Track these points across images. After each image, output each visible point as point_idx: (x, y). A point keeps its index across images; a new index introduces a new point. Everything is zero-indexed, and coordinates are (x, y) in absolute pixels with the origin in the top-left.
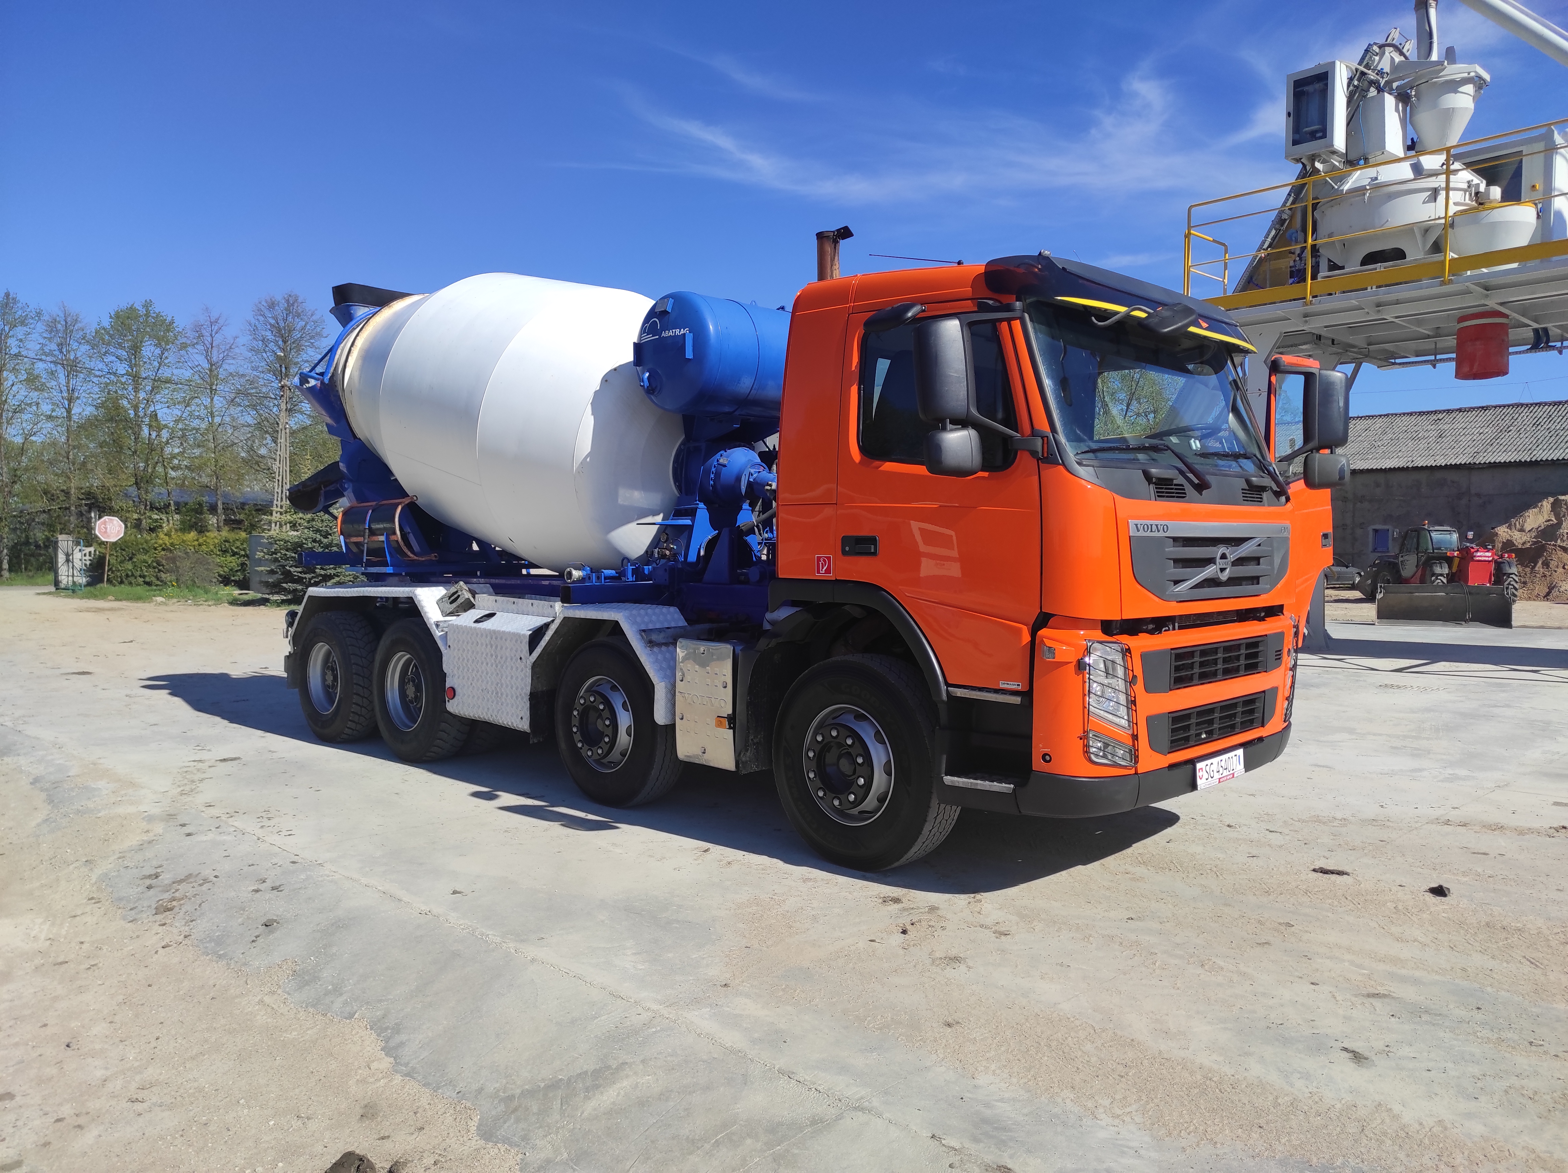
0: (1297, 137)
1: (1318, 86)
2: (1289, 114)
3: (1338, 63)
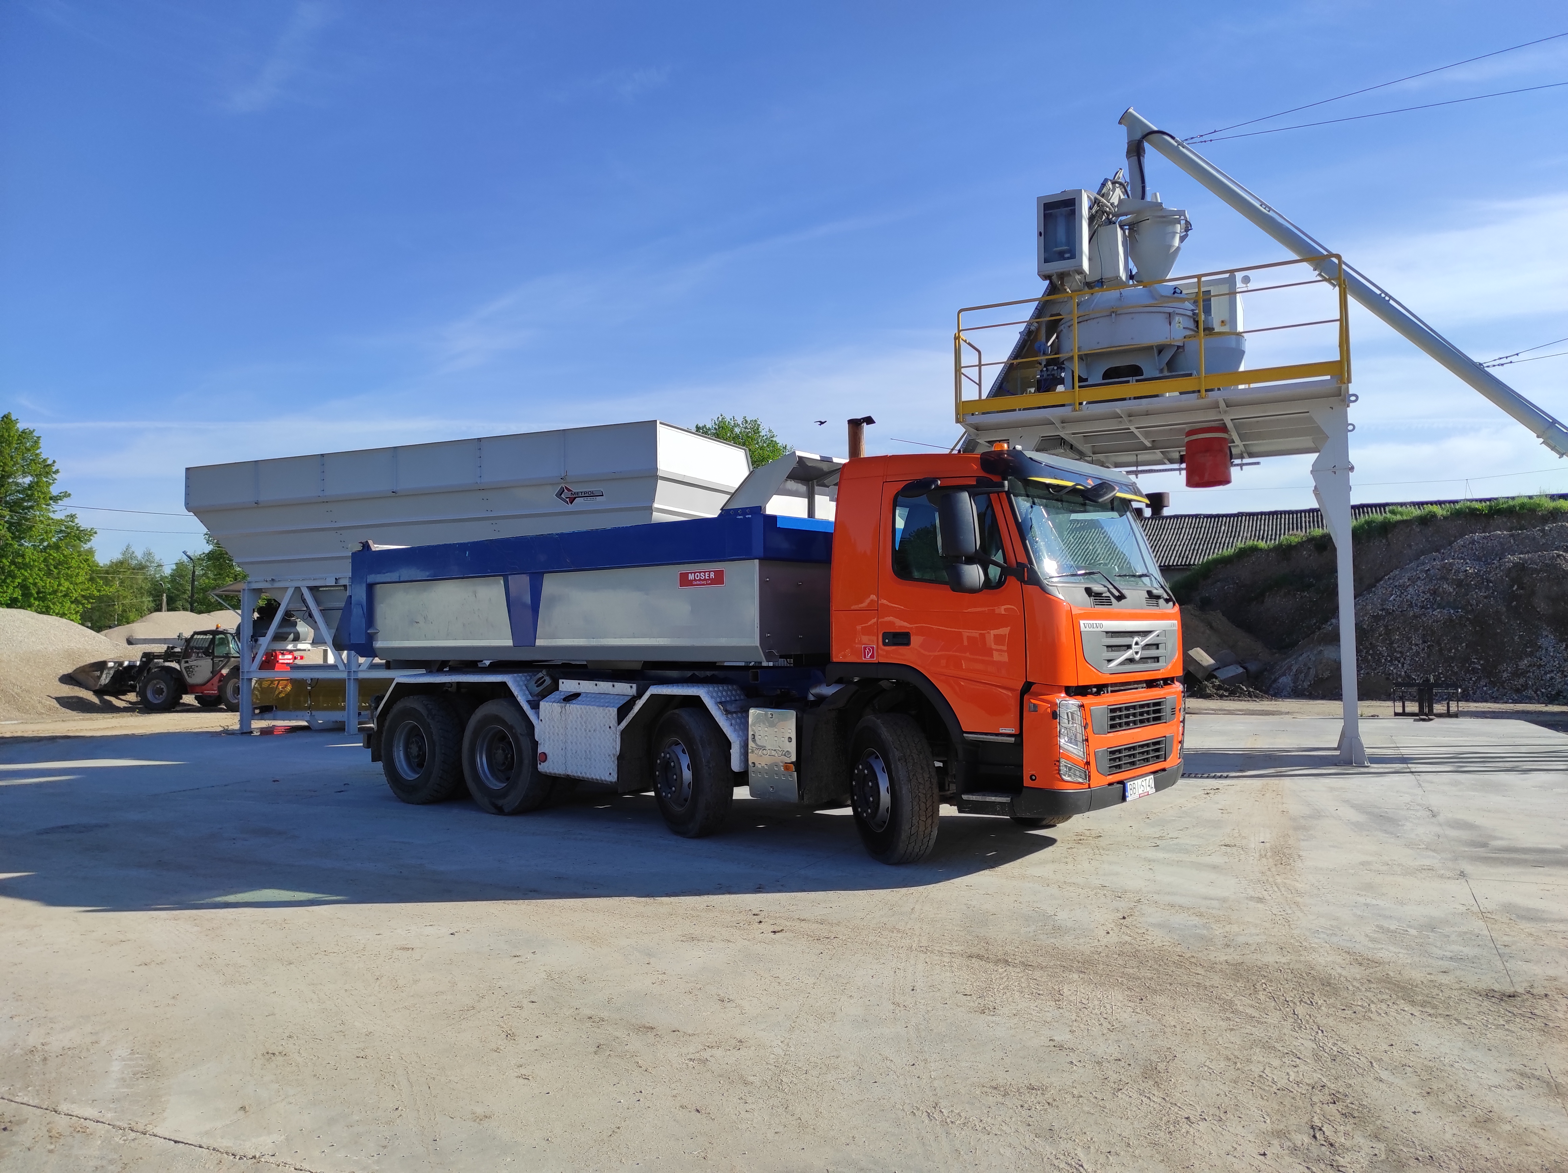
0: (1048, 255)
1: (1067, 211)
2: (1040, 234)
3: (1083, 191)
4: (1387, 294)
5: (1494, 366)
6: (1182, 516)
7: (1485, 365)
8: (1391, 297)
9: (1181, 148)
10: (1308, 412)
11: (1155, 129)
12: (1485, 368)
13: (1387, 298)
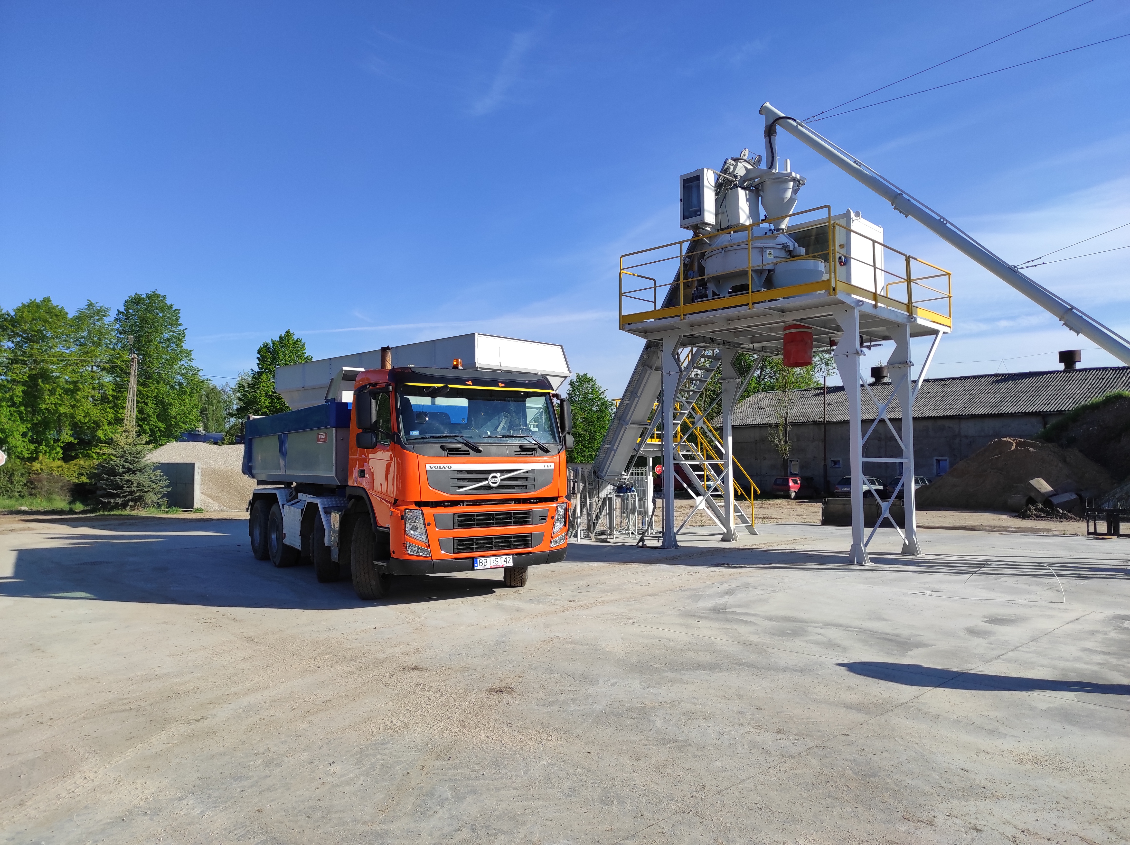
0: (687, 214)
1: (695, 183)
2: (681, 200)
3: (706, 170)
4: (944, 219)
5: (1027, 267)
6: (1090, 369)
7: (1018, 267)
8: (947, 221)
9: (799, 127)
10: (831, 315)
11: (783, 115)
12: (1019, 270)
13: (945, 222)
